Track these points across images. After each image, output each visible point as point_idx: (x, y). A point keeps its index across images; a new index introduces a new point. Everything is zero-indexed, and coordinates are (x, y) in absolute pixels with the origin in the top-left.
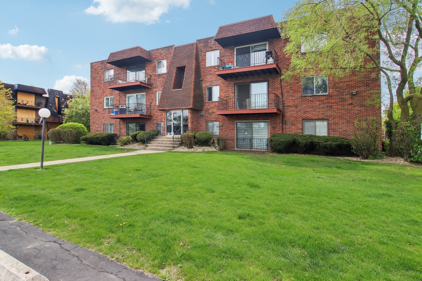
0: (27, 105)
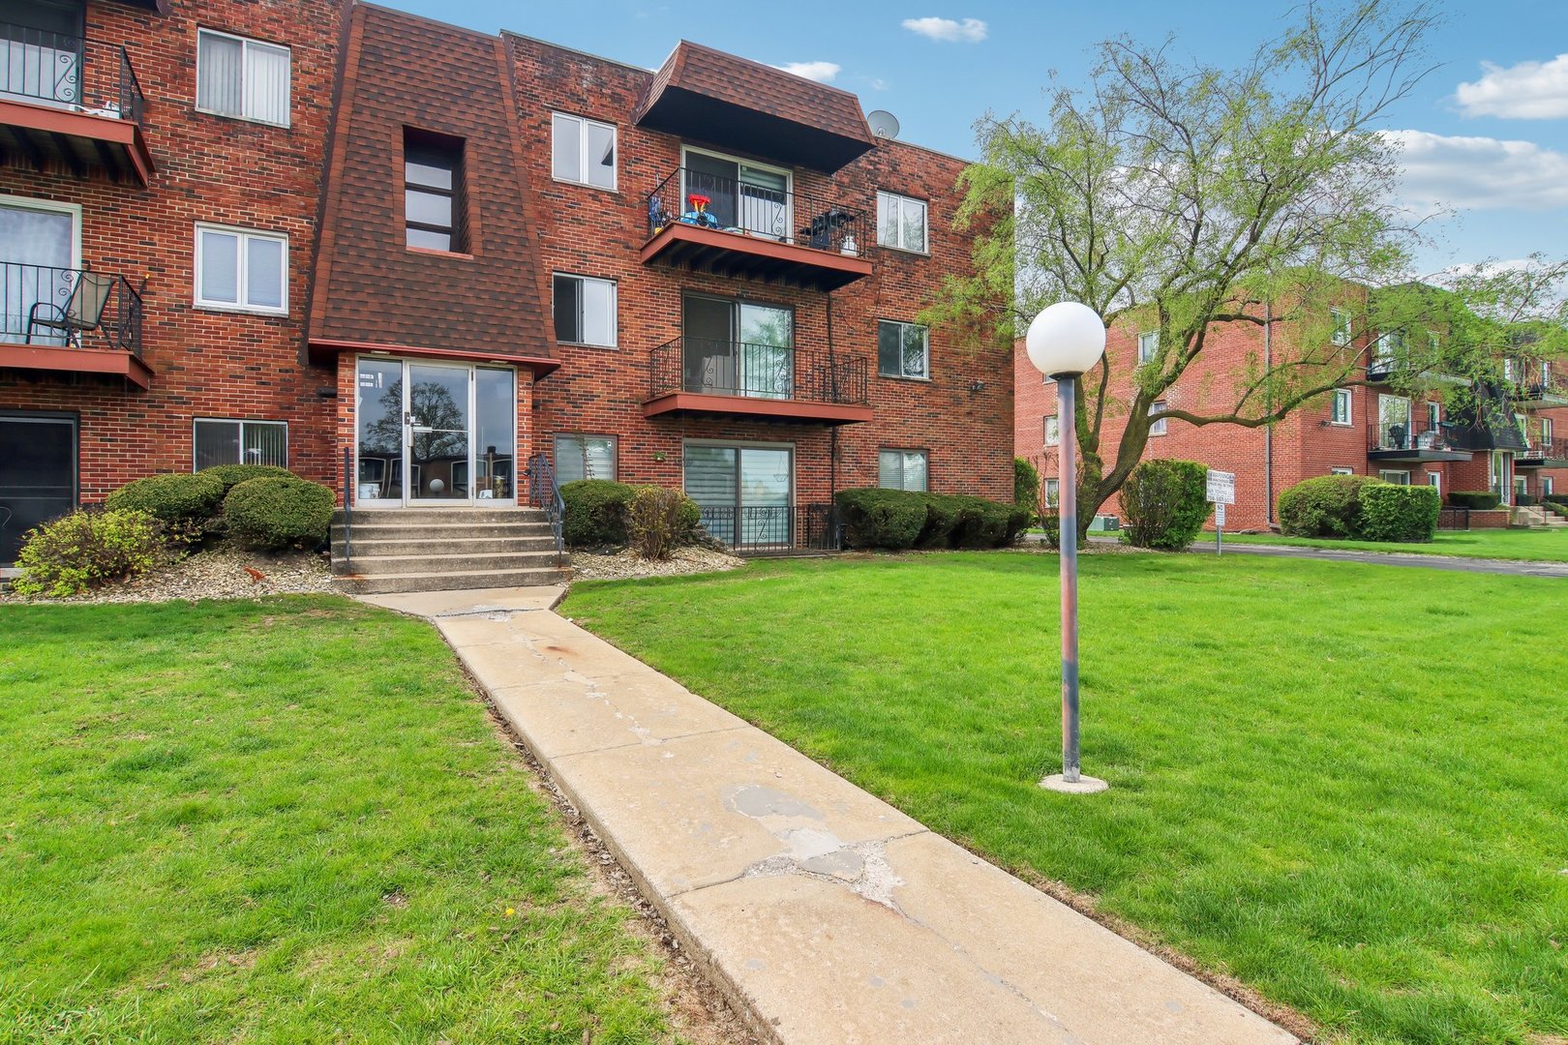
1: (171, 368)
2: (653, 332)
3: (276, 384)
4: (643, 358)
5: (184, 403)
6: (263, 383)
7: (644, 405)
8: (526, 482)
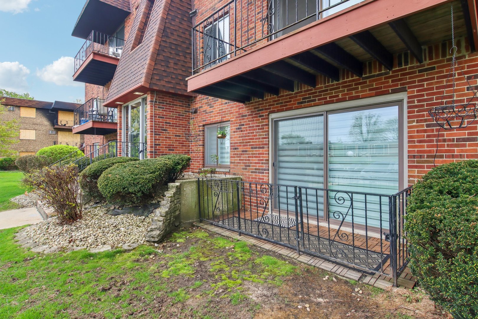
0: (67, 125)
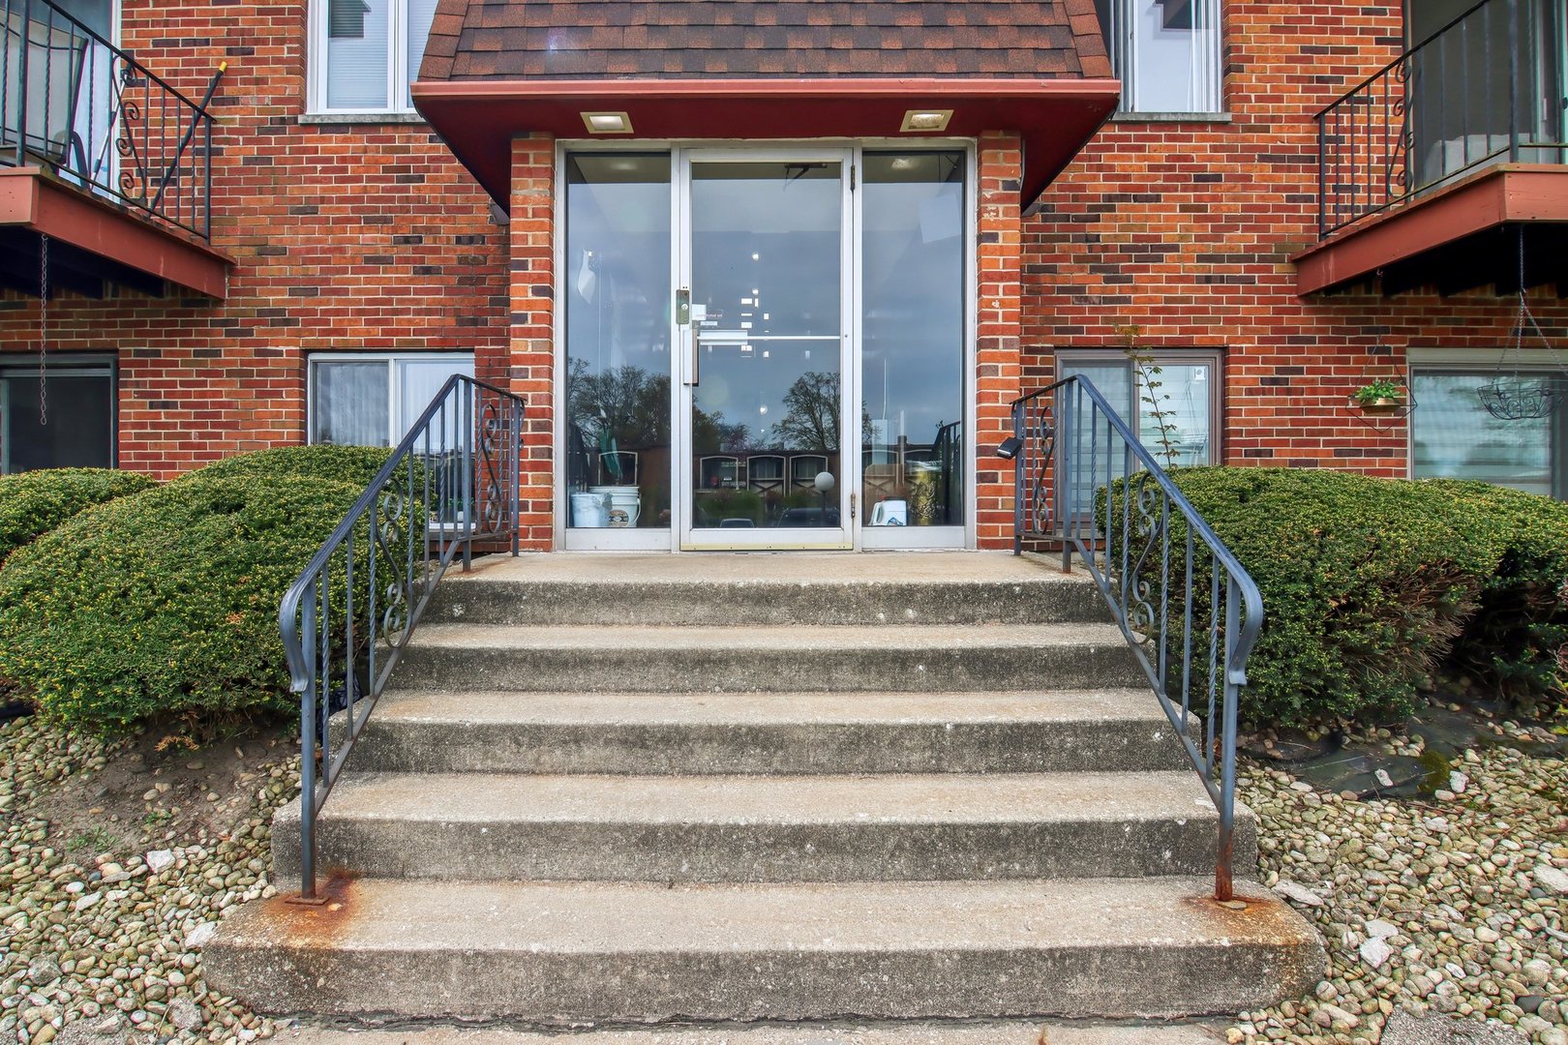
1: (264, 251)
2: (1323, 65)
3: (450, 271)
4: (1296, 136)
5: (287, 322)
6: (427, 271)
7: (1298, 262)
8: (1004, 478)
